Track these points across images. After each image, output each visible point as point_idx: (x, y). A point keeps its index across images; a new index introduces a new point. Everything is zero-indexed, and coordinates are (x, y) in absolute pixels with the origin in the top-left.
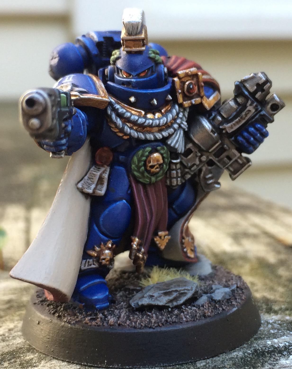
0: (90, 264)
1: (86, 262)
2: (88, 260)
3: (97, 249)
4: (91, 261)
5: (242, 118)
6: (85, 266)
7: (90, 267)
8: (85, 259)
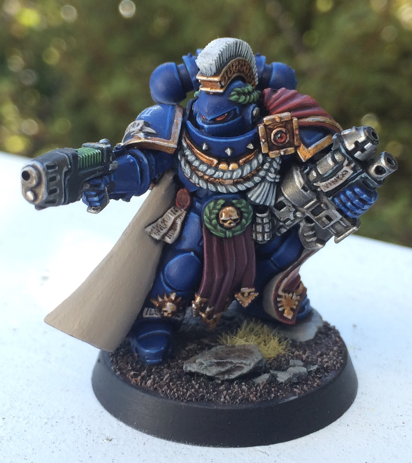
0: (152, 312)
1: (148, 310)
2: (150, 309)
3: (160, 300)
4: (153, 310)
5: (338, 177)
6: (146, 314)
7: (151, 316)
8: (147, 307)
